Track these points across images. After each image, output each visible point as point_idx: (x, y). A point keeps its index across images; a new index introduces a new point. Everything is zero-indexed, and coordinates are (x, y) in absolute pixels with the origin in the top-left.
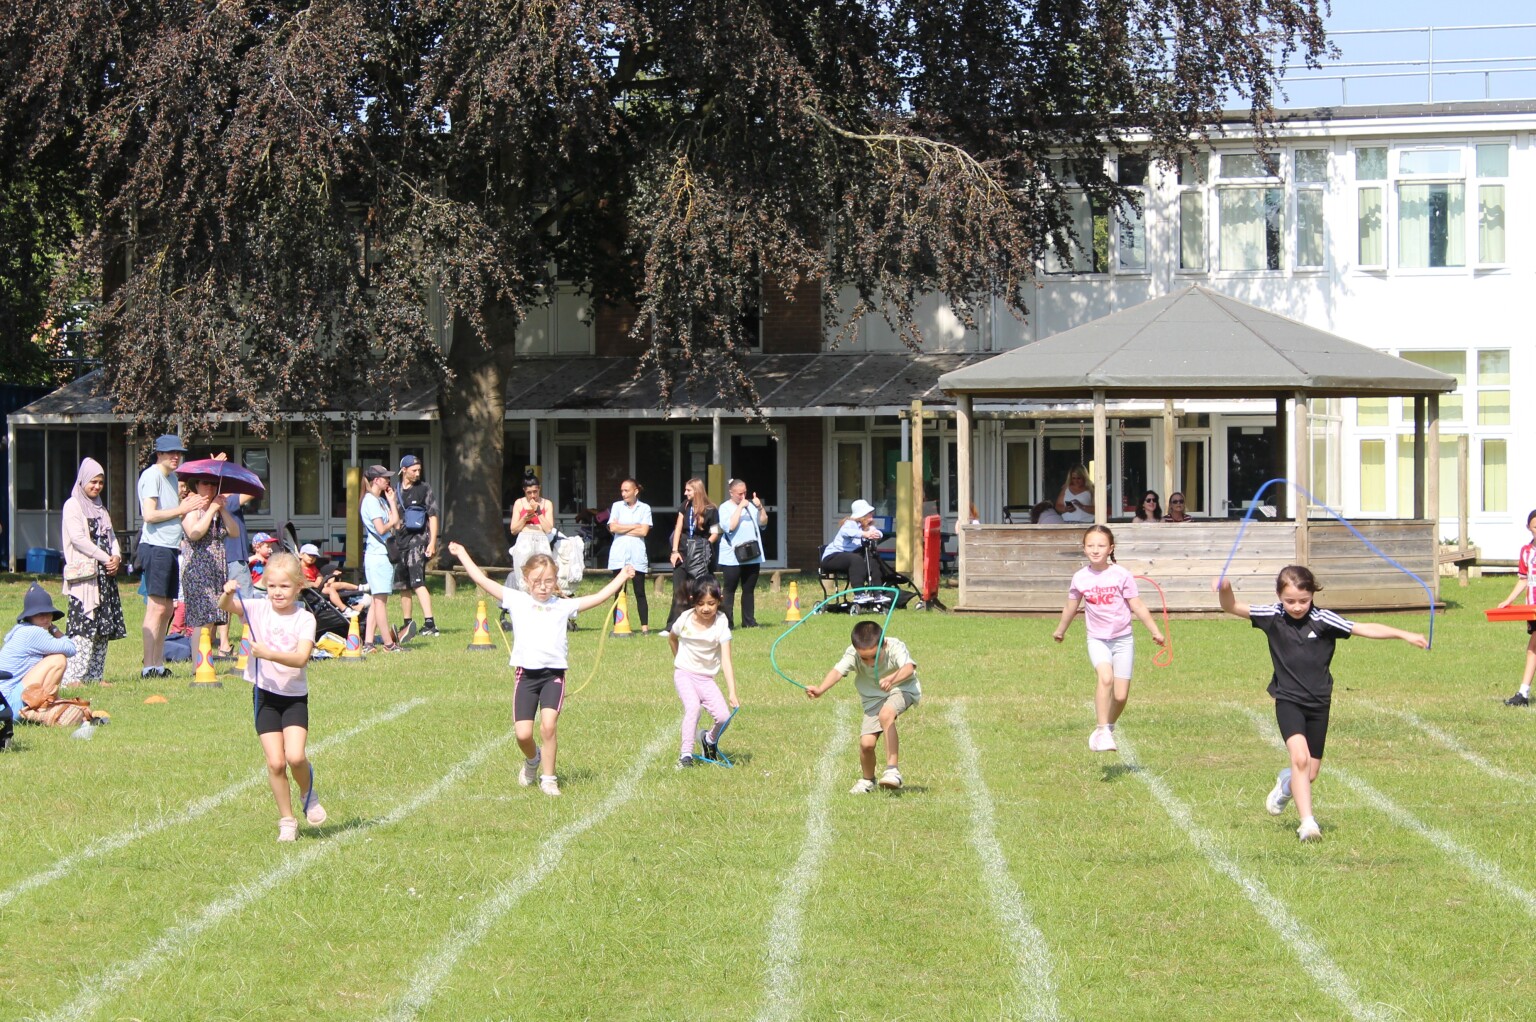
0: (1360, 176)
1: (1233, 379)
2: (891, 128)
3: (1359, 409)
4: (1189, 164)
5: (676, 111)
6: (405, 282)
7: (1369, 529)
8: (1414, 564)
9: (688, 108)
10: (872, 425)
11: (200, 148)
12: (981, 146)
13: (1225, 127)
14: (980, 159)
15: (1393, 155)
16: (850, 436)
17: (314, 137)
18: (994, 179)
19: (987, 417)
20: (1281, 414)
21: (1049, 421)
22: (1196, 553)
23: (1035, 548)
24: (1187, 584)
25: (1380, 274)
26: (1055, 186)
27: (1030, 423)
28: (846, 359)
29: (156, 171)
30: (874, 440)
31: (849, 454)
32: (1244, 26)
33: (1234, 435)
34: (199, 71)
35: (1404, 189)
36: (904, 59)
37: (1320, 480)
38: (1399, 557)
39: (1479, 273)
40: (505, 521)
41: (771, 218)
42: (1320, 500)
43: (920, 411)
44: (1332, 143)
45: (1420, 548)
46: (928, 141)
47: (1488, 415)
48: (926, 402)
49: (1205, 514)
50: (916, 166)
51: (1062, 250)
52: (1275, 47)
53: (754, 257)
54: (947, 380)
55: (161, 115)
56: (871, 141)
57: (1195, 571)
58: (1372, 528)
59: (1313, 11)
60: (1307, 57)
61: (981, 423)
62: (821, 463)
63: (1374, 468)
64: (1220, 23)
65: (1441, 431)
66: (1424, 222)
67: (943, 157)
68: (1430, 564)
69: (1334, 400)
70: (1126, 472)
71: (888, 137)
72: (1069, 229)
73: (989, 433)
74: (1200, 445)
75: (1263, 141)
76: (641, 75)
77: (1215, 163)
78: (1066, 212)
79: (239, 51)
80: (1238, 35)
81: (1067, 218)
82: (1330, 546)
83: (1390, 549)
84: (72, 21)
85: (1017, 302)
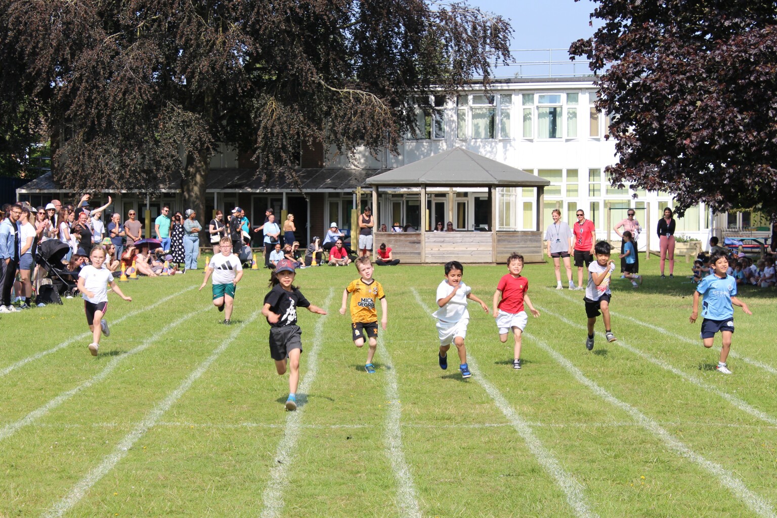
0: (524, 104)
1: (470, 181)
2: (348, 87)
3: (523, 190)
4: (461, 99)
5: (270, 79)
6: (171, 141)
7: (518, 234)
8: (535, 247)
9: (274, 78)
10: (343, 196)
11: (99, 93)
12: (382, 93)
13: (472, 85)
14: (380, 99)
15: (536, 96)
16: (334, 200)
17: (140, 89)
18: (386, 105)
19: (386, 193)
20: (490, 193)
21: (408, 195)
22: (457, 242)
23: (400, 241)
24: (453, 254)
25: (531, 141)
26: (410, 107)
27: (401, 195)
28: (332, 172)
29: (82, 101)
30: (343, 201)
31: (334, 206)
32: (480, 49)
33: (477, 200)
34: (98, 65)
35: (540, 109)
36: (355, 60)
37: (508, 217)
38: (529, 244)
39: (567, 140)
40: (206, 231)
41: (305, 120)
42: (508, 224)
43: (359, 191)
44: (513, 92)
45: (537, 241)
46: (362, 92)
47: (571, 193)
48: (362, 188)
49: (466, 229)
50: (358, 100)
51: (413, 132)
52: (490, 57)
53: (298, 133)
54: (371, 180)
55: (84, 81)
56: (342, 92)
57: (456, 249)
58: (519, 234)
59: (505, 44)
60: (504, 61)
61: (383, 195)
62: (323, 210)
63: (529, 212)
64: (470, 48)
65: (545, 199)
66: (547, 121)
67: (367, 97)
68: (540, 247)
69: (514, 188)
70: (436, 213)
71: (348, 90)
72: (416, 124)
73: (386, 199)
74: (464, 204)
75: (486, 91)
76: (258, 66)
77: (470, 97)
78: (415, 117)
79: (112, 57)
80: (479, 54)
81: (415, 119)
82: (504, 240)
83: (526, 242)
84: (51, 45)
85: (396, 150)
